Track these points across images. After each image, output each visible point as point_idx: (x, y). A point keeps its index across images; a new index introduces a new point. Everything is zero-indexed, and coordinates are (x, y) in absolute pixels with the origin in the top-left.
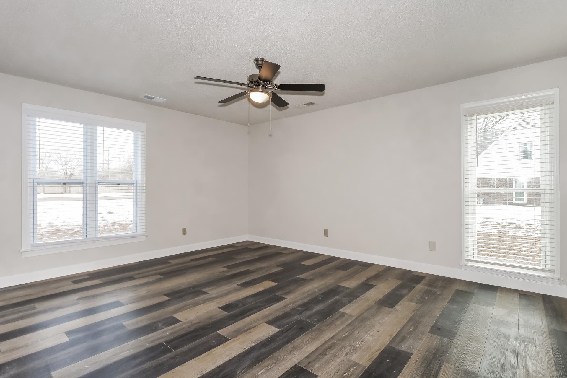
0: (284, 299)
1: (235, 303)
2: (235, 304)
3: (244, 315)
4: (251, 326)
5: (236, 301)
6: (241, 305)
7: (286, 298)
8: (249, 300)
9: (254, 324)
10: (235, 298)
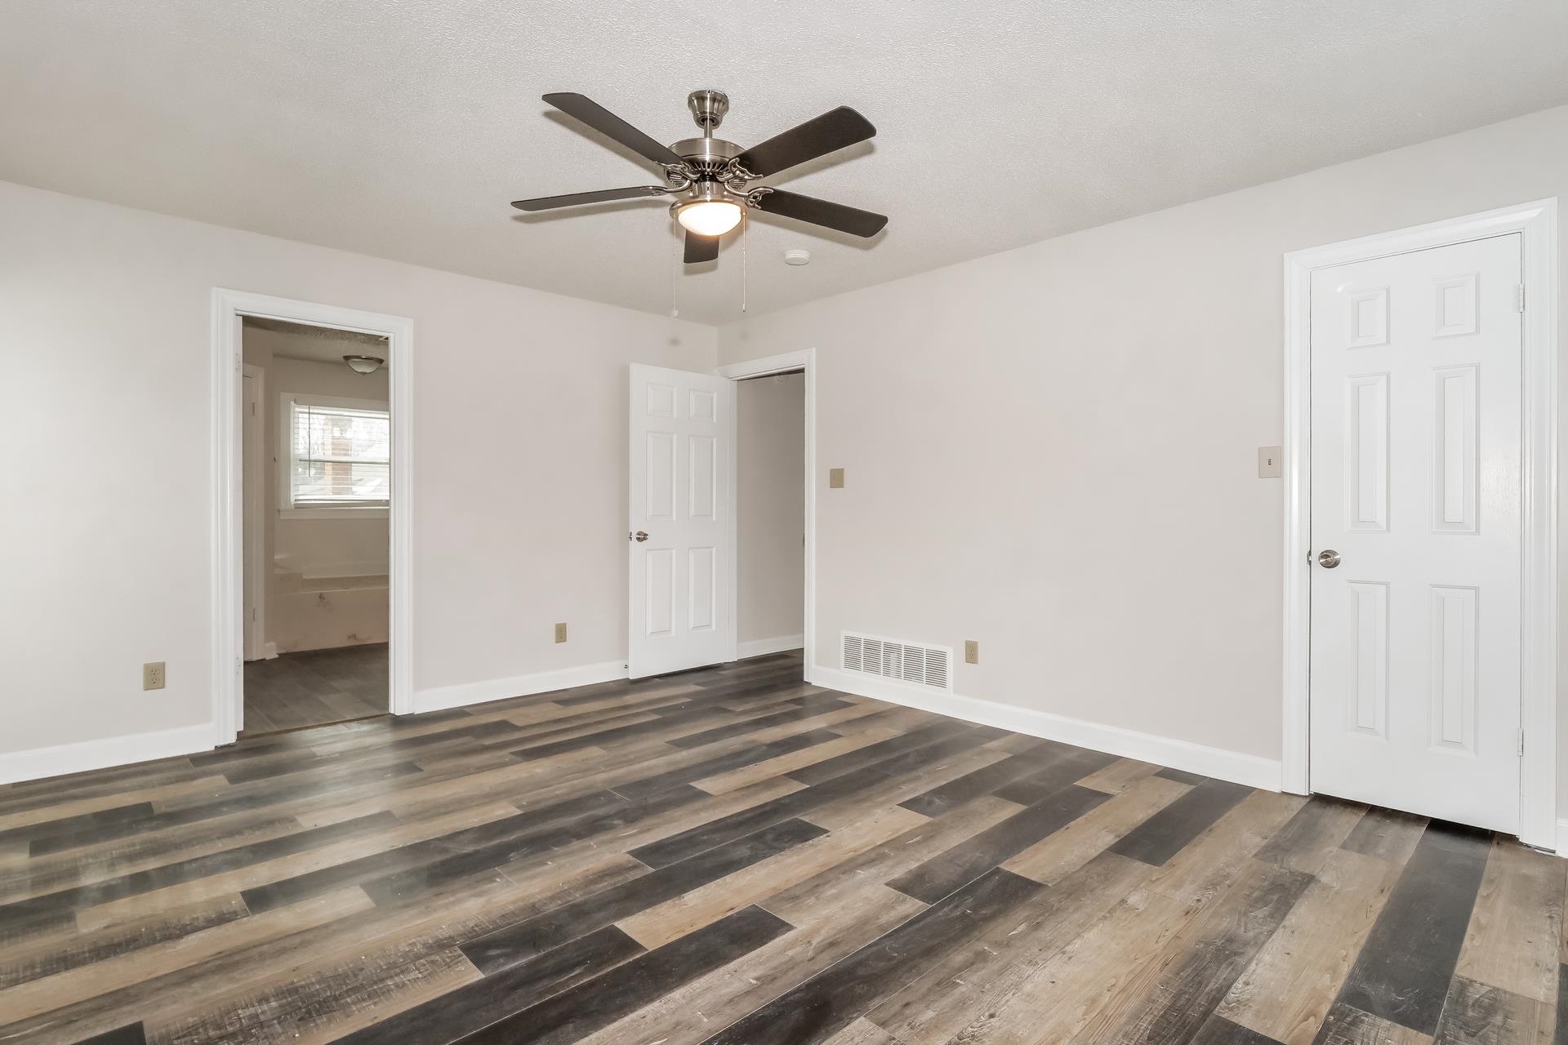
0: (632, 853)
1: (787, 845)
2: (786, 840)
3: (758, 812)
4: (744, 793)
5: (783, 849)
6: (769, 837)
7: (630, 853)
8: (743, 851)
9: (738, 794)
10: (790, 861)
